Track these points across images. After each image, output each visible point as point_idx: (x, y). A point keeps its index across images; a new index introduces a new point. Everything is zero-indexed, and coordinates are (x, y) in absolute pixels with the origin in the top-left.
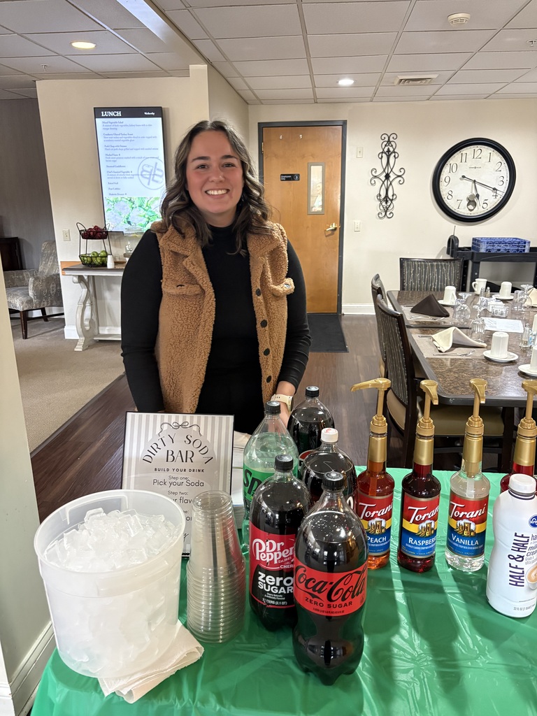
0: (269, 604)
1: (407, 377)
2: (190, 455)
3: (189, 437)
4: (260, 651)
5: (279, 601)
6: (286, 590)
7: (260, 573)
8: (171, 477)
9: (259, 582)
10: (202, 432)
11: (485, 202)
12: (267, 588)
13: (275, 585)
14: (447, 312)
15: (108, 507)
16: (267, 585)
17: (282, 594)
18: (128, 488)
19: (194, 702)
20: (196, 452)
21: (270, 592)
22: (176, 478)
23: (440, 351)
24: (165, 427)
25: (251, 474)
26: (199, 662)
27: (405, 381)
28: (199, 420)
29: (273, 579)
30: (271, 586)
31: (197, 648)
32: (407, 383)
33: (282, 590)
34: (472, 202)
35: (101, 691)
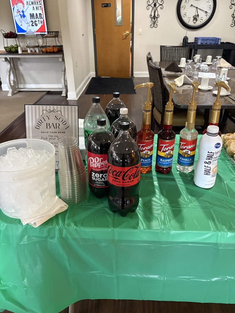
0: (97, 186)
1: (162, 99)
2: (58, 125)
3: (56, 117)
4: (94, 205)
5: (101, 184)
6: (105, 180)
7: (92, 173)
8: (49, 136)
9: (92, 177)
10: (63, 114)
11: (202, 18)
12: (96, 179)
13: (99, 177)
14: (181, 70)
15: (18, 147)
16: (96, 178)
17: (103, 181)
18: (29, 138)
19: (64, 226)
20: (61, 123)
21: (97, 181)
22: (52, 136)
23: (178, 86)
24: (45, 112)
25: (87, 132)
26: (66, 211)
27: (161, 101)
28: (61, 108)
29: (99, 175)
30: (98, 178)
31: (65, 205)
32: (162, 102)
33: (103, 180)
34: (195, 19)
35: (22, 223)
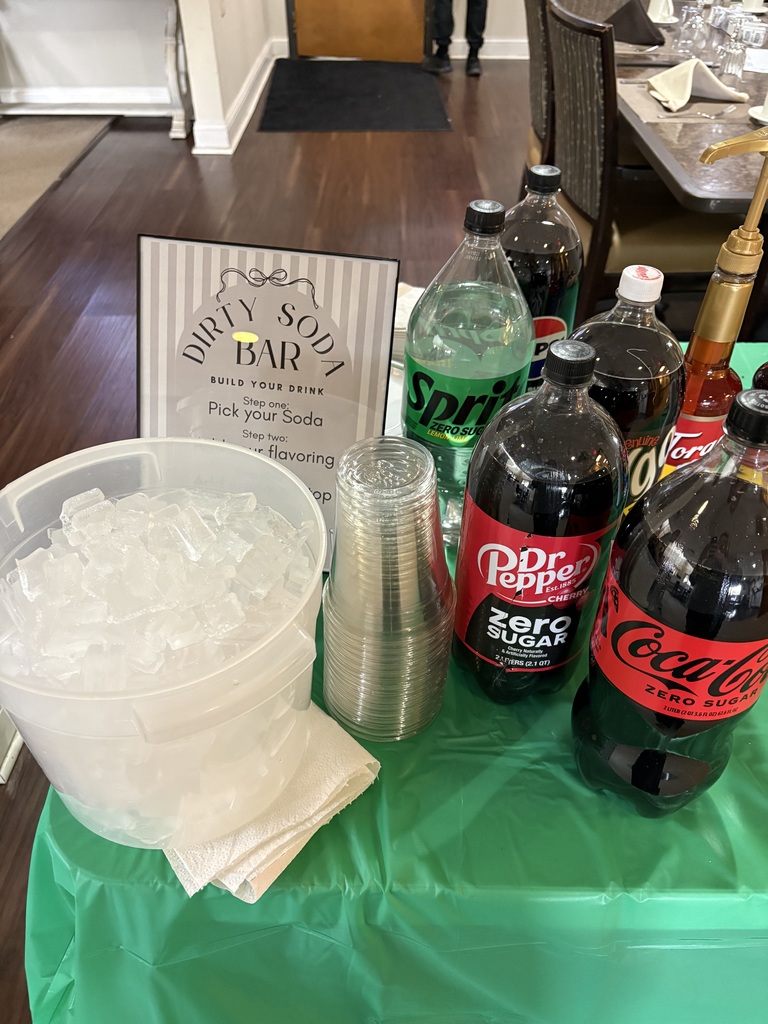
0: (510, 666)
2: (290, 352)
3: (288, 309)
5: (533, 660)
8: (249, 401)
9: (490, 627)
10: (319, 297)
12: (509, 637)
13: (530, 633)
14: (660, 35)
16: (510, 633)
17: (542, 647)
19: (384, 882)
20: (306, 346)
21: (517, 645)
22: (261, 404)
23: (668, 110)
24: (232, 279)
29: (528, 623)
30: (520, 635)
31: (368, 766)
33: (546, 641)
